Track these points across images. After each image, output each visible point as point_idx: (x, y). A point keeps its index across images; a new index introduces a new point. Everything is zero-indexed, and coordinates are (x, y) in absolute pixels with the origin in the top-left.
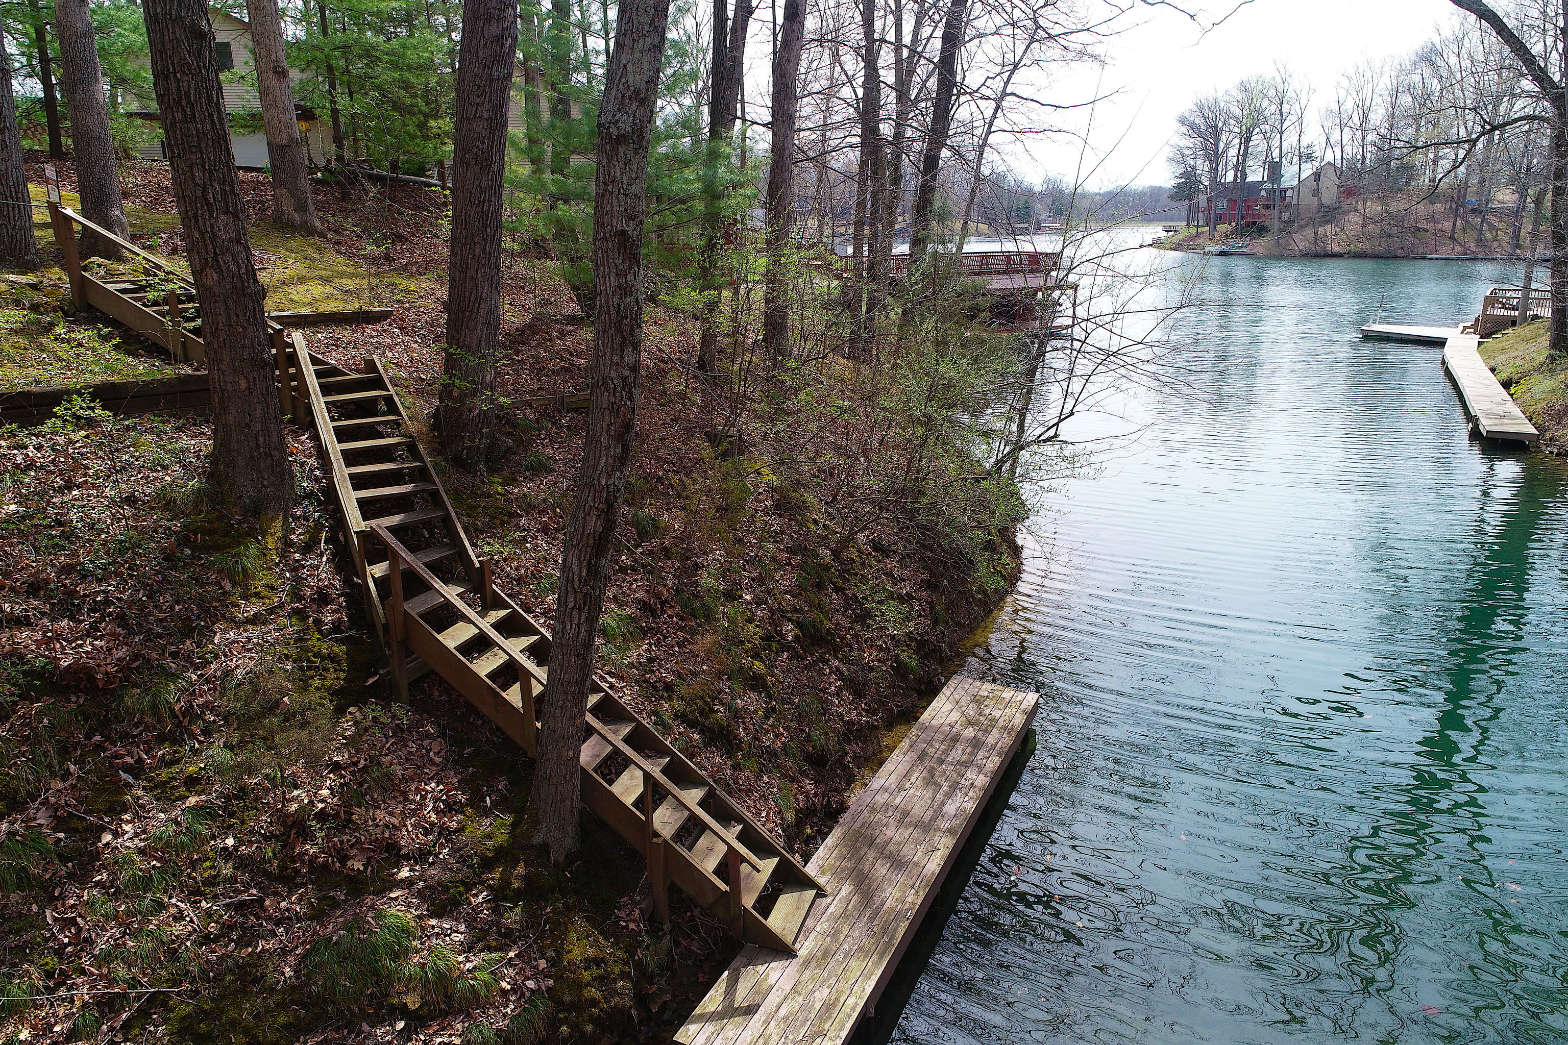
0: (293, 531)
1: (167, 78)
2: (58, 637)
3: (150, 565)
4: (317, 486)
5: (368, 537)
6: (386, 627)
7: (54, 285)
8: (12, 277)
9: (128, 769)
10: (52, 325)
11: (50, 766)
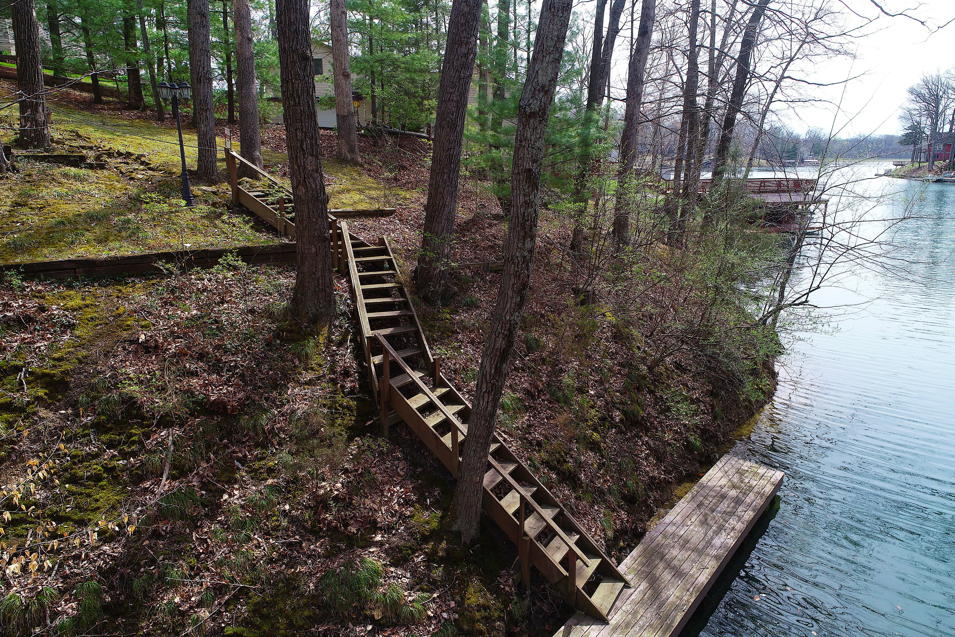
0: (333, 334)
1: (288, 82)
2: (211, 384)
3: (258, 347)
4: (348, 309)
5: (373, 340)
6: (379, 393)
7: (224, 192)
8: (204, 188)
9: (239, 460)
10: (222, 214)
11: (201, 454)
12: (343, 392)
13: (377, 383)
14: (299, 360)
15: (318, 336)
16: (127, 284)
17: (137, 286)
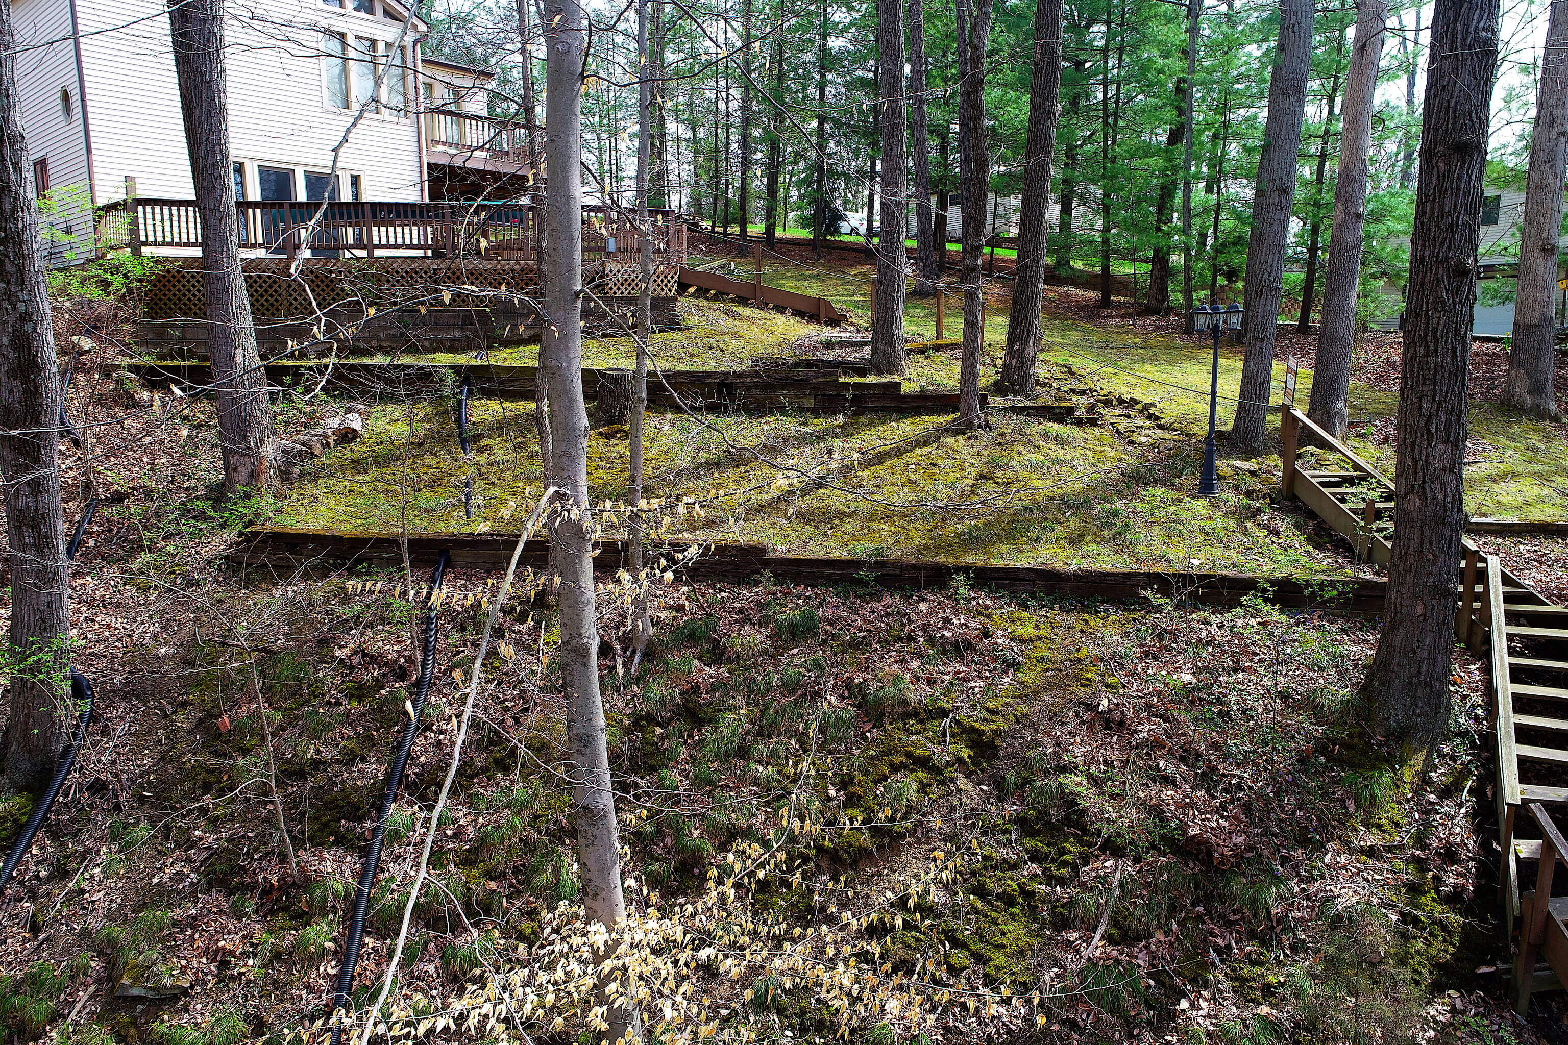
2: (1193, 805)
3: (1284, 762)
4: (1474, 727)
7: (1270, 472)
8: (1238, 463)
10: (1259, 511)
12: (1437, 891)
13: (1516, 899)
14: (1358, 806)
15: (1401, 767)
16: (1097, 612)
17: (1111, 618)
